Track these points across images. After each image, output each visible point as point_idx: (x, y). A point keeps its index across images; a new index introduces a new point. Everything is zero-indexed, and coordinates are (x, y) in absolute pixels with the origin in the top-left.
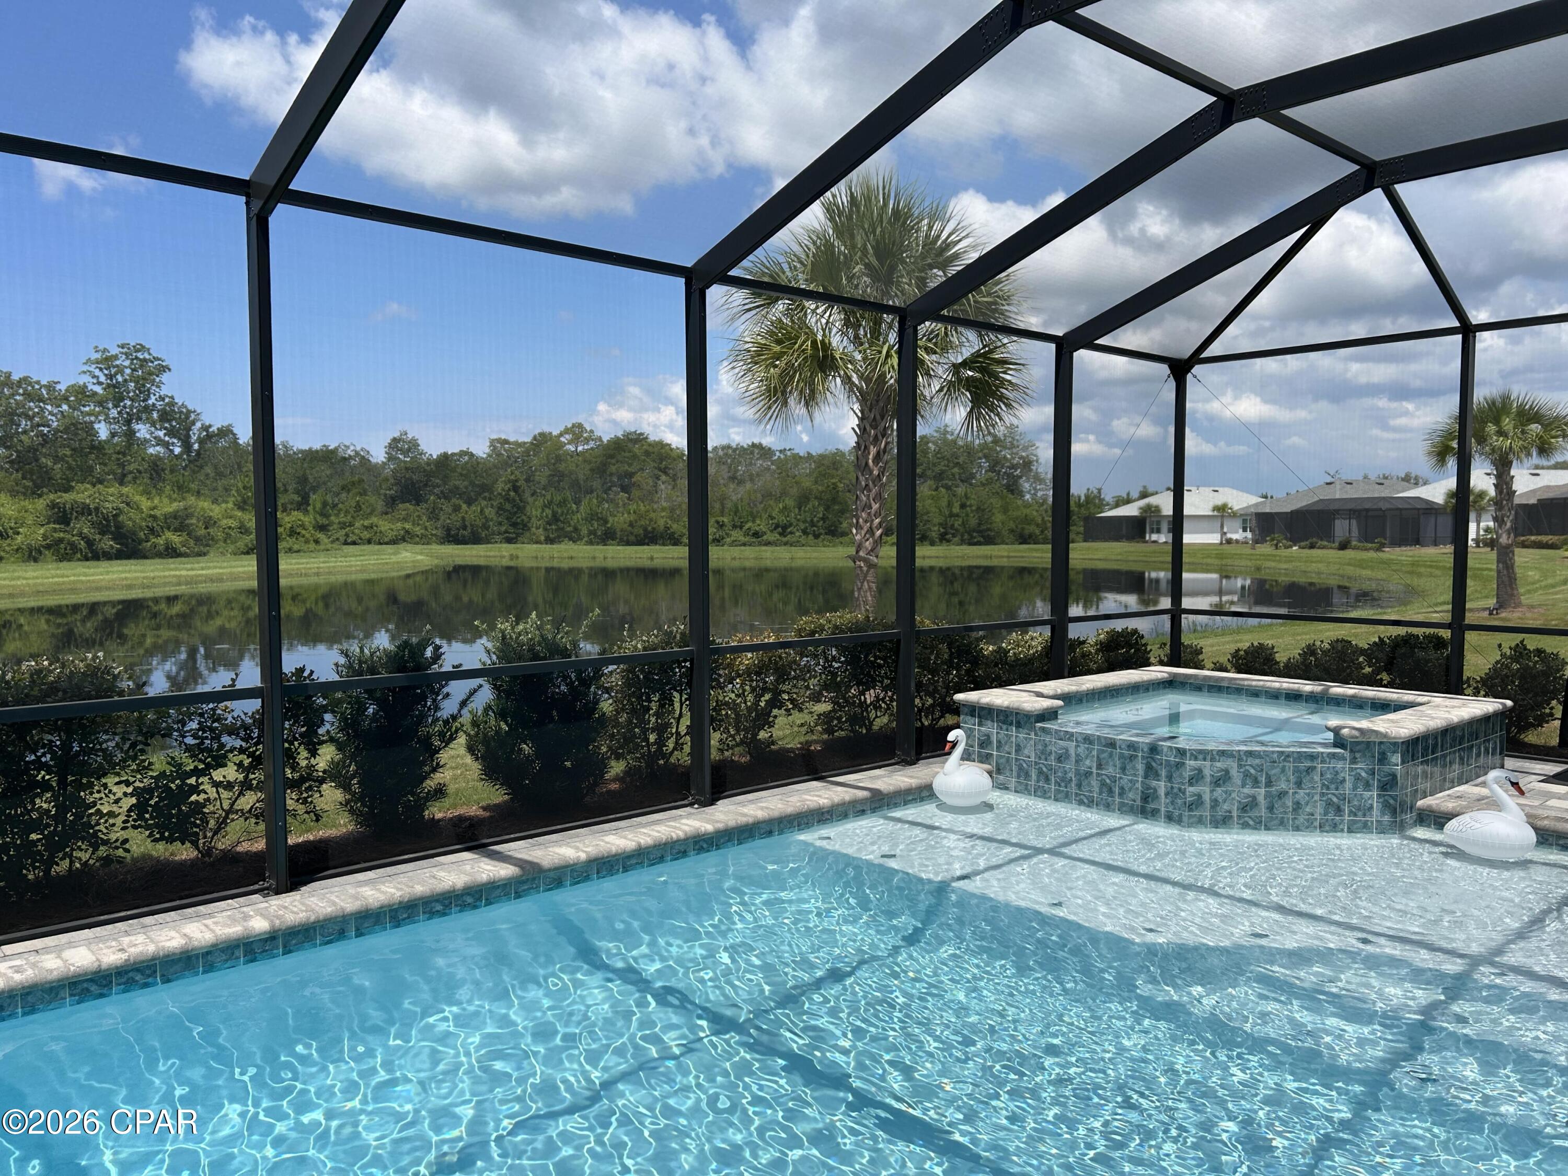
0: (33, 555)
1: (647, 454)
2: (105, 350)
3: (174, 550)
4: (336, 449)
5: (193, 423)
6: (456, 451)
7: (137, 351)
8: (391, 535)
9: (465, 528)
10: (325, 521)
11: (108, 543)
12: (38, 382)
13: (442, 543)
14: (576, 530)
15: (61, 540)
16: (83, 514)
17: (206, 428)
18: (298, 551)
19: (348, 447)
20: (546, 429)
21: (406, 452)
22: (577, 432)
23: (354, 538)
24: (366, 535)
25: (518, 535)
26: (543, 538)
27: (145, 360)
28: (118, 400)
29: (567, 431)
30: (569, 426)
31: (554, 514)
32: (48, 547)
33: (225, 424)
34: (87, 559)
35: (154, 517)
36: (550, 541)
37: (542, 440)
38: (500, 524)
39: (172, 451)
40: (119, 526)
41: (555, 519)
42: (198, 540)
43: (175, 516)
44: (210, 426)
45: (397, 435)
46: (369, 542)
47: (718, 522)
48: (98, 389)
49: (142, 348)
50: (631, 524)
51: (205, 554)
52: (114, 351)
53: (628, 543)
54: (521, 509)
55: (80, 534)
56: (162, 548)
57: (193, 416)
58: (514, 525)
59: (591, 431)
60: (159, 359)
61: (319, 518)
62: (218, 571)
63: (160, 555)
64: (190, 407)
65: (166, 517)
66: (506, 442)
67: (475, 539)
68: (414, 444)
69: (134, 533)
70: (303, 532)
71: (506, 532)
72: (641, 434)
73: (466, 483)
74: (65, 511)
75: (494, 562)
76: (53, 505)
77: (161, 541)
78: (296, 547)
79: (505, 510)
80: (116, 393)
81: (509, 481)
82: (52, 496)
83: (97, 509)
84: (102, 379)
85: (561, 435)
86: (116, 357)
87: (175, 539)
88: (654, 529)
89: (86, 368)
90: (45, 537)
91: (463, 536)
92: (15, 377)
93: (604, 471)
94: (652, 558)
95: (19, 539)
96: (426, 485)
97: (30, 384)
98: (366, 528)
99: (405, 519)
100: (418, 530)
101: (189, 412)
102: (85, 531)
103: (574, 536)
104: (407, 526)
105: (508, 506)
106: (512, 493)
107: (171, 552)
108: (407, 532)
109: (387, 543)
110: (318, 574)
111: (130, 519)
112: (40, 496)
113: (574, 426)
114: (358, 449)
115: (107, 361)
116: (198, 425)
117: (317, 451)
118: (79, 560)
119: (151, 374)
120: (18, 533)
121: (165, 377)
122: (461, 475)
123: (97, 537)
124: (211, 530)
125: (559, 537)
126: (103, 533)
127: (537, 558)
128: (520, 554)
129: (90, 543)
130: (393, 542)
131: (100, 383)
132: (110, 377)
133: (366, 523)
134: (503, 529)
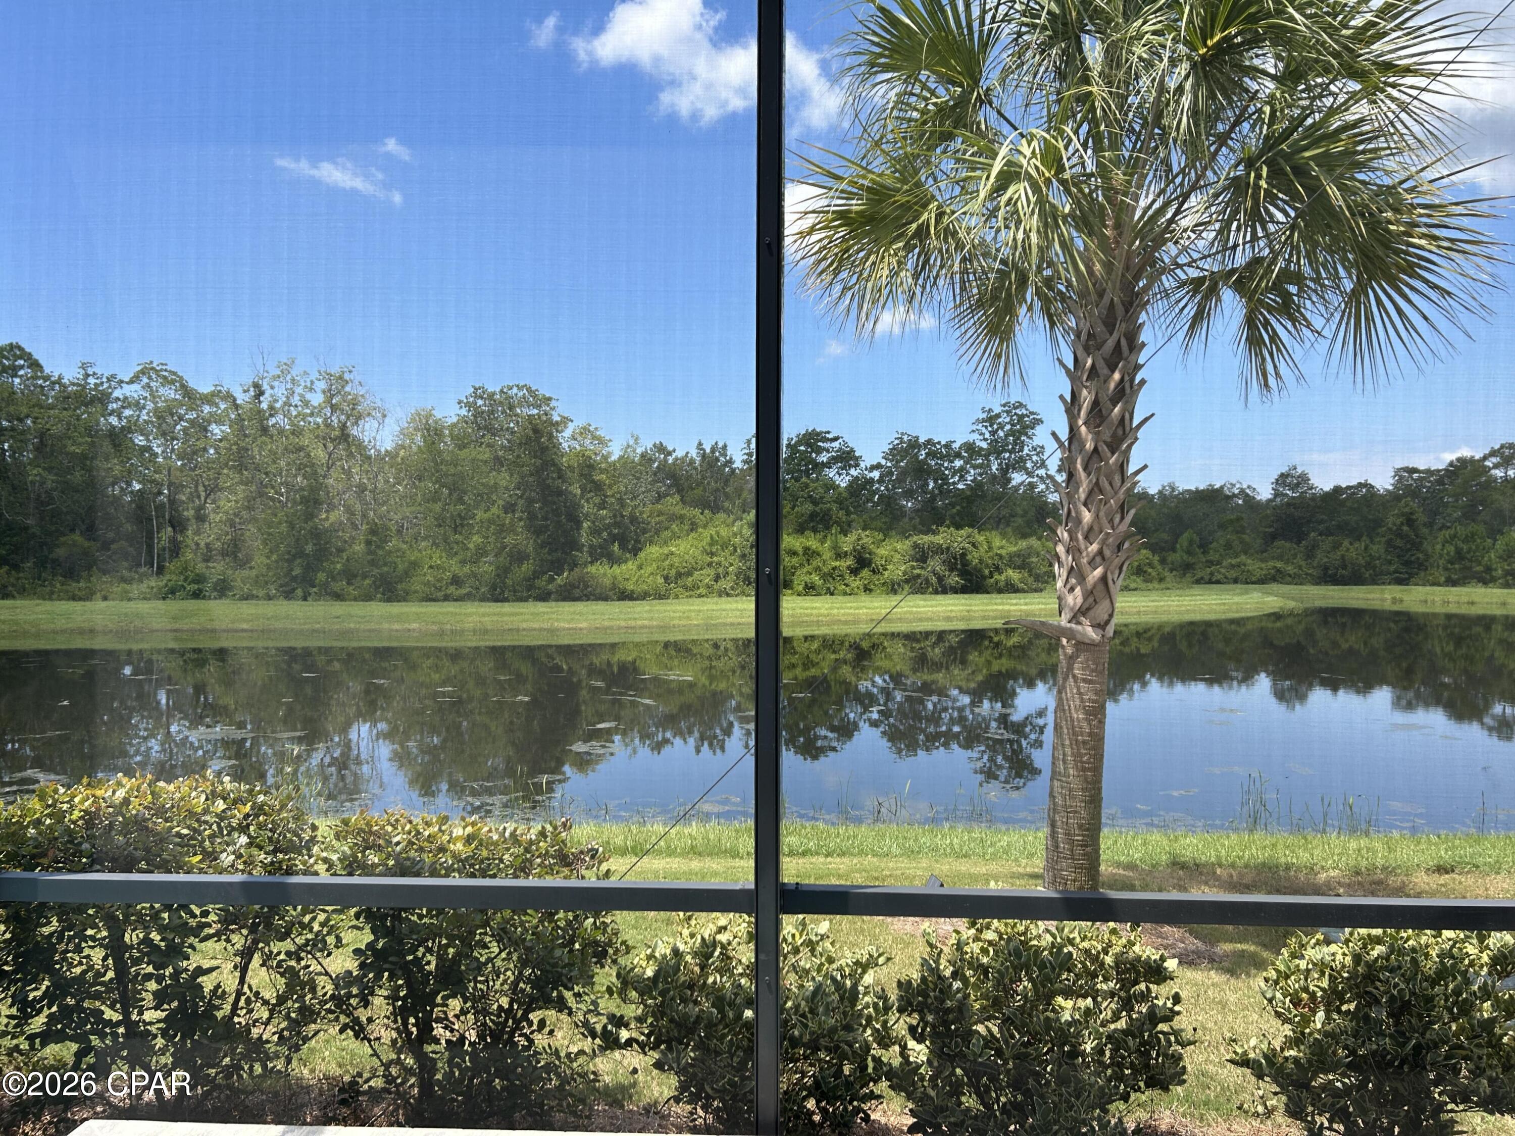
0: (893, 588)
2: (990, 410)
3: (1013, 586)
4: (1222, 487)
6: (1354, 483)
7: (1015, 408)
8: (1258, 574)
9: (1344, 567)
10: (1191, 560)
11: (954, 579)
12: (939, 443)
13: (1317, 584)
14: (1489, 569)
15: (919, 576)
16: (937, 553)
18: (1135, 589)
19: (1233, 485)
20: (1467, 453)
21: (1294, 487)
22: (1507, 452)
23: (1219, 577)
24: (1233, 574)
25: (1411, 575)
26: (1443, 579)
27: (1023, 416)
28: (998, 454)
29: (1493, 453)
30: (1497, 447)
31: (1458, 552)
32: (907, 581)
34: (936, 592)
35: (1001, 557)
36: (1451, 582)
37: (1461, 467)
38: (1390, 563)
40: (965, 563)
41: (1460, 555)
42: (1037, 578)
43: (1018, 554)
45: (1285, 470)
46: (1236, 581)
48: (984, 445)
49: (1021, 405)
51: (1041, 590)
52: (997, 410)
54: (1416, 546)
55: (933, 571)
56: (1002, 584)
58: (1407, 563)
60: (1032, 413)
61: (1185, 557)
62: (1041, 606)
63: (1000, 591)
65: (1011, 556)
66: (1414, 470)
67: (1356, 579)
68: (1303, 479)
69: (980, 571)
70: (1150, 570)
71: (1396, 572)
73: (1357, 518)
74: (923, 551)
75: (1376, 605)
76: (916, 546)
77: (1003, 577)
78: (1133, 586)
79: (1395, 548)
80: (996, 448)
81: (1403, 514)
82: (915, 538)
83: (948, 549)
84: (987, 435)
85: (1485, 458)
86: (998, 416)
87: (1013, 575)
89: (974, 427)
90: (905, 573)
91: (1342, 576)
92: (921, 440)
95: (886, 574)
96: (1309, 521)
97: (934, 445)
98: (1233, 566)
99: (1280, 558)
100: (1290, 569)
102: (938, 568)
103: (1484, 578)
104: (1279, 565)
105: (1399, 543)
106: (1405, 528)
107: (1011, 588)
108: (1278, 571)
109: (1253, 583)
110: (1139, 613)
111: (974, 557)
112: (907, 538)
113: (1504, 445)
114: (1245, 486)
115: (991, 419)
117: (1203, 491)
118: (931, 593)
119: (1028, 427)
120: (886, 569)
121: (1037, 429)
122: (1352, 509)
123: (947, 573)
125: (1465, 578)
126: (951, 570)
127: (1426, 602)
128: (1405, 598)
129: (940, 579)
130: (1262, 581)
131: (985, 440)
132: (993, 433)
133: (1234, 561)
134: (1392, 568)
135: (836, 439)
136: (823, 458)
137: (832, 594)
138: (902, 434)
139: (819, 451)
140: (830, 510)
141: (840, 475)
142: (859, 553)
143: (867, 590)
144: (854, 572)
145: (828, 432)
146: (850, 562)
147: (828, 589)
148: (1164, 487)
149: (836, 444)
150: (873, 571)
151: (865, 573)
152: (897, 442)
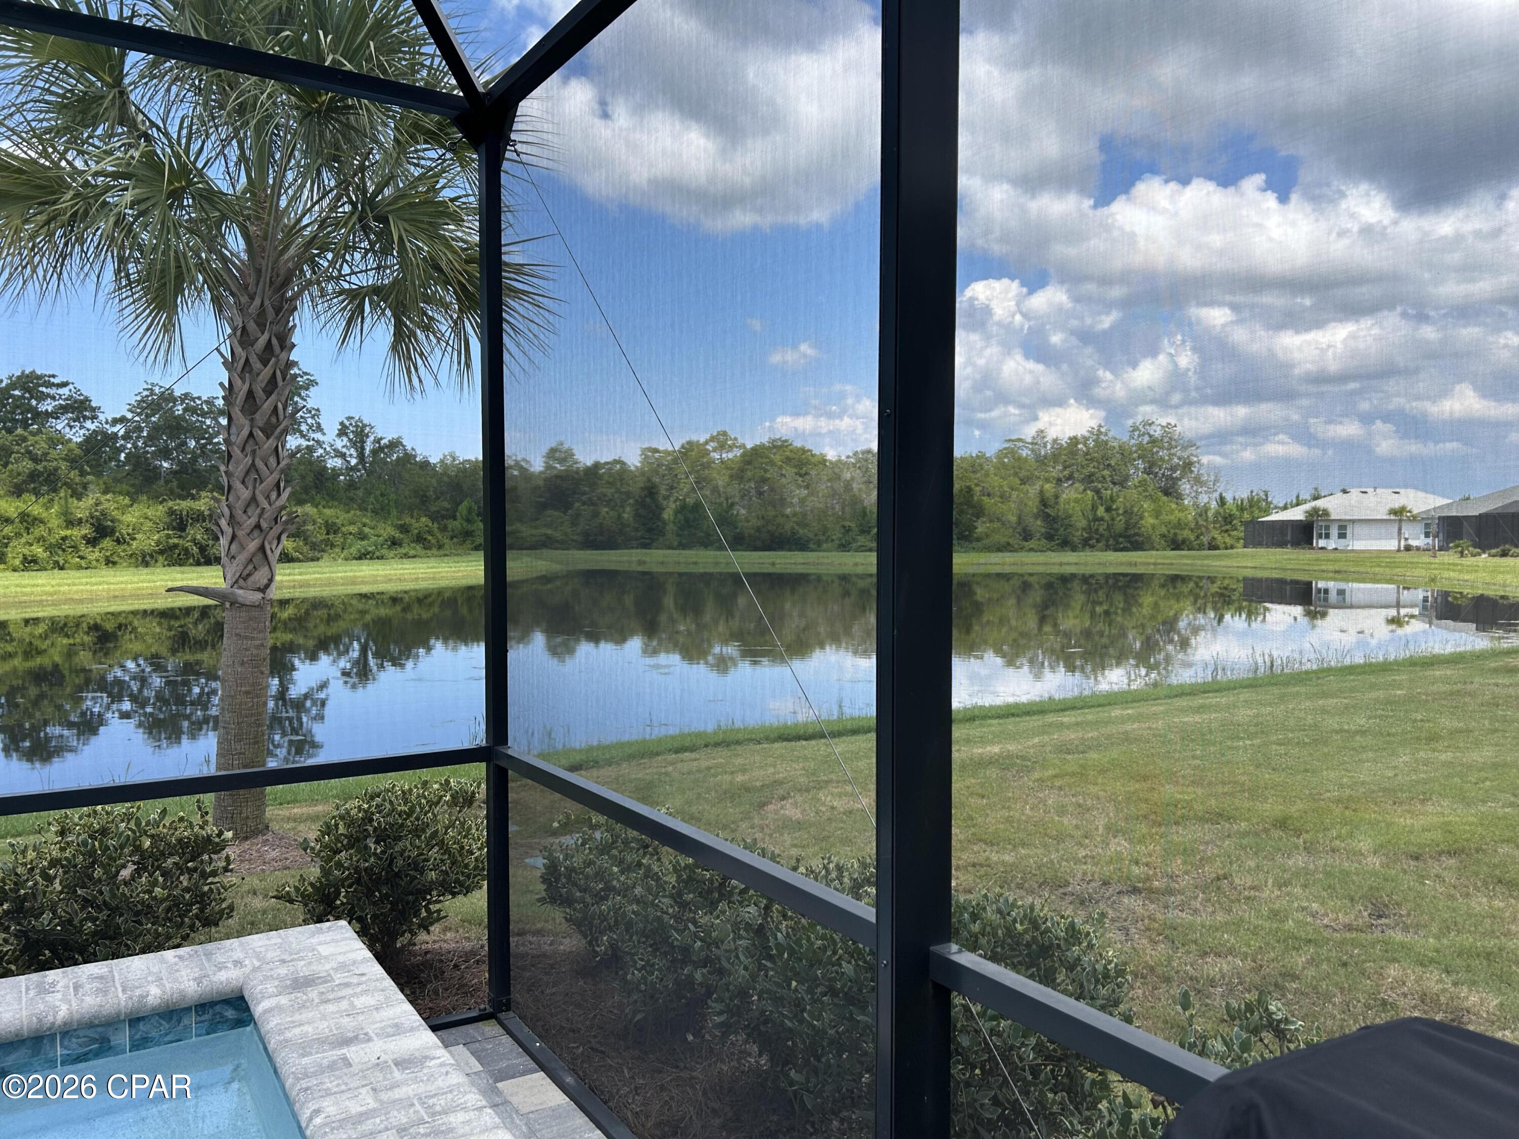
0: (145, 560)
1: (788, 460)
3: (287, 555)
5: (367, 436)
6: (610, 459)
9: (602, 534)
10: (470, 528)
12: (199, 398)
13: (581, 549)
14: (706, 536)
15: (176, 546)
16: (198, 521)
17: (378, 441)
18: (414, 557)
20: (694, 438)
21: (562, 461)
22: (722, 441)
25: (652, 541)
26: (676, 544)
29: (712, 439)
30: (716, 434)
31: (687, 520)
32: (161, 552)
33: (396, 436)
34: (198, 564)
36: (682, 546)
37: (689, 448)
38: (637, 530)
41: (688, 524)
42: (314, 547)
44: (381, 439)
45: (554, 445)
47: (844, 527)
50: (758, 530)
51: (318, 559)
53: (756, 549)
54: (656, 515)
55: (194, 541)
57: (367, 430)
58: (650, 530)
59: (736, 439)
60: (306, 374)
61: (465, 524)
62: (314, 576)
66: (656, 451)
67: (612, 545)
68: (569, 454)
70: (430, 538)
71: (641, 538)
72: (786, 441)
73: (613, 490)
74: (181, 518)
75: (626, 566)
76: (171, 512)
78: (412, 553)
79: (641, 516)
81: (647, 487)
82: (170, 503)
85: (707, 443)
88: (781, 534)
90: (158, 543)
91: (601, 542)
92: (177, 394)
93: (742, 478)
94: (773, 564)
95: (134, 544)
96: (574, 493)
97: (193, 399)
99: (549, 526)
100: (558, 535)
102: (198, 537)
103: (708, 542)
104: (549, 532)
105: (644, 512)
106: (648, 500)
107: (284, 558)
108: (548, 537)
109: (526, 549)
112: (161, 503)
113: (719, 433)
114: (519, 458)
116: (372, 438)
118: (192, 565)
119: (301, 387)
120: (134, 539)
121: (313, 390)
122: (608, 483)
124: (331, 537)
125: (692, 542)
127: (663, 563)
128: (648, 560)
129: (202, 549)
130: (532, 547)
134: (639, 534)
135: (64, 385)
136: (48, 406)
137: (62, 568)
138: (153, 384)
139: (42, 397)
140: (56, 469)
141: (71, 427)
142: (98, 519)
143: (110, 562)
144: (92, 542)
145: (54, 376)
146: (86, 530)
147: (57, 562)
148: (445, 456)
149: (65, 391)
150: (118, 541)
151: (107, 543)
152: (146, 393)
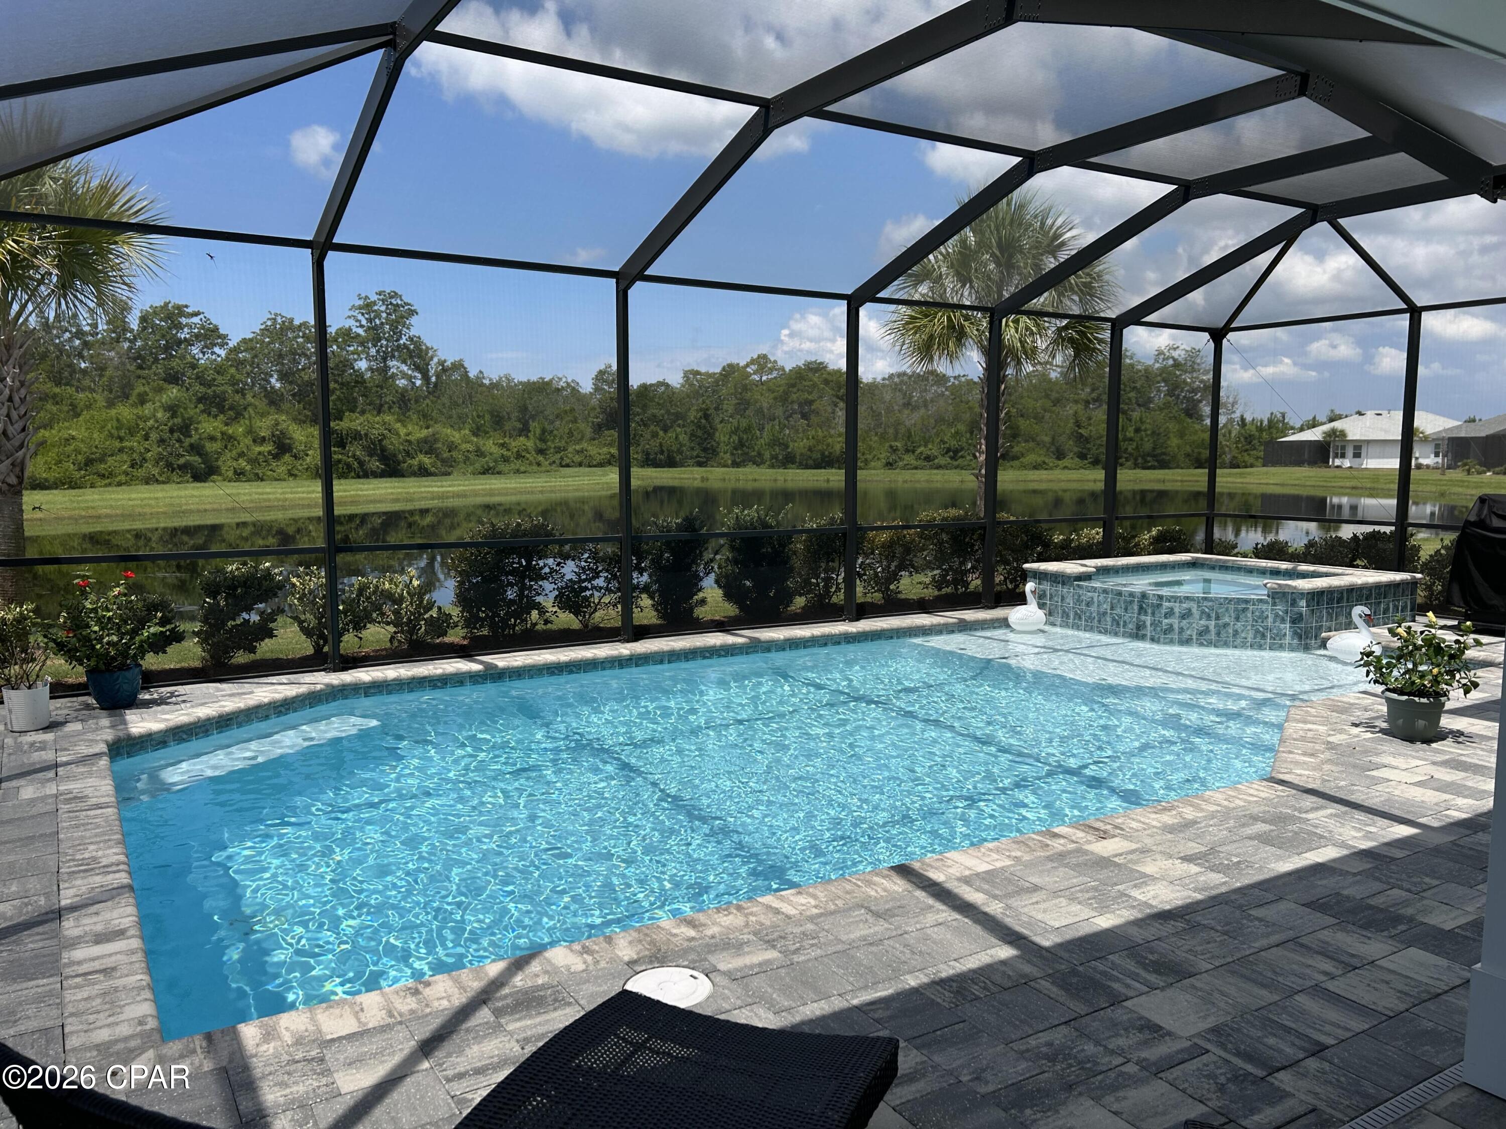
1: (826, 382)
2: (367, 297)
3: (426, 470)
4: (551, 381)
5: (432, 358)
6: (654, 381)
7: (391, 297)
8: (598, 458)
9: (662, 452)
10: (544, 446)
11: (375, 464)
13: (642, 466)
14: (760, 454)
15: (340, 461)
16: (355, 439)
17: (442, 363)
18: (525, 472)
19: (560, 379)
20: (735, 360)
21: (609, 383)
22: (762, 362)
23: (568, 461)
24: (577, 459)
25: (708, 459)
26: (730, 462)
27: (397, 305)
28: (376, 340)
29: (753, 362)
30: (755, 357)
31: (740, 440)
34: (359, 477)
35: (409, 442)
36: (736, 464)
37: (730, 370)
38: (692, 449)
39: (414, 383)
40: (383, 449)
41: (741, 444)
42: (443, 461)
43: (425, 441)
45: (603, 367)
46: (580, 465)
47: (891, 447)
48: (361, 331)
49: (395, 295)
50: (810, 449)
51: (449, 474)
52: (374, 297)
53: (807, 467)
54: (711, 435)
55: (354, 456)
56: (416, 468)
57: (430, 353)
58: (705, 450)
59: (775, 362)
60: (409, 304)
61: (539, 443)
63: (414, 474)
64: (429, 345)
65: (419, 441)
66: (698, 373)
67: (671, 463)
69: (395, 455)
71: (698, 456)
72: (821, 363)
73: (662, 412)
74: (341, 437)
75: (686, 483)
76: (333, 432)
77: (415, 462)
78: (523, 469)
79: (697, 437)
80: (375, 334)
81: (701, 410)
83: (366, 435)
84: (364, 322)
85: (747, 365)
86: (374, 303)
87: (427, 460)
88: (830, 453)
89: (351, 313)
91: (660, 460)
92: (297, 322)
93: (786, 400)
94: (828, 481)
95: (308, 459)
98: (578, 452)
101: (427, 348)
102: (358, 453)
103: (758, 461)
105: (699, 433)
106: (703, 421)
107: (423, 472)
109: (595, 466)
110: (541, 492)
111: (393, 444)
113: (759, 356)
114: (569, 380)
115: (367, 307)
116: (435, 360)
117: (534, 383)
118: (353, 478)
119: (402, 317)
120: (307, 455)
121: (414, 320)
122: (658, 404)
123: (367, 459)
124: (454, 453)
125: (744, 461)
126: (371, 455)
127: (724, 480)
128: (710, 476)
129: (362, 464)
130: (601, 465)
131: (361, 326)
132: (370, 320)
133: (578, 447)
134: (695, 454)
135: (196, 314)
136: (184, 335)
137: (262, 480)
138: (276, 315)
139: (180, 327)
140: (224, 392)
141: (204, 353)
142: (279, 438)
143: (291, 474)
144: (276, 457)
145: (187, 306)
146: (267, 448)
147: (257, 474)
149: (196, 320)
150: (295, 457)
151: (287, 458)
152: (269, 323)
